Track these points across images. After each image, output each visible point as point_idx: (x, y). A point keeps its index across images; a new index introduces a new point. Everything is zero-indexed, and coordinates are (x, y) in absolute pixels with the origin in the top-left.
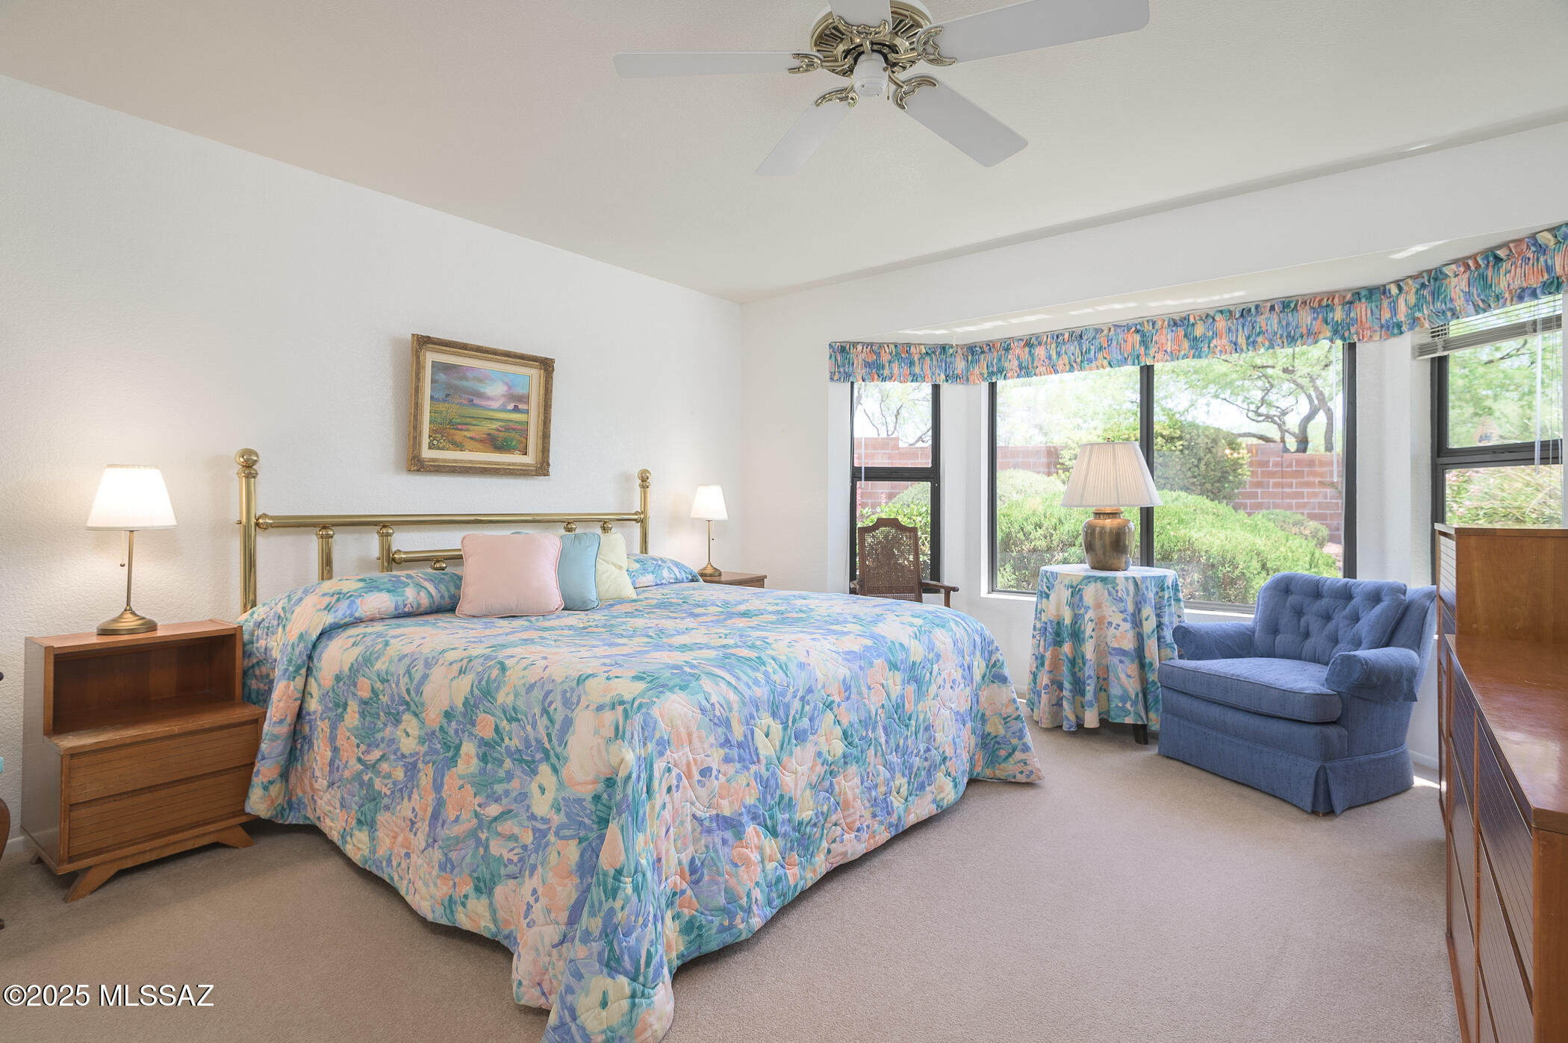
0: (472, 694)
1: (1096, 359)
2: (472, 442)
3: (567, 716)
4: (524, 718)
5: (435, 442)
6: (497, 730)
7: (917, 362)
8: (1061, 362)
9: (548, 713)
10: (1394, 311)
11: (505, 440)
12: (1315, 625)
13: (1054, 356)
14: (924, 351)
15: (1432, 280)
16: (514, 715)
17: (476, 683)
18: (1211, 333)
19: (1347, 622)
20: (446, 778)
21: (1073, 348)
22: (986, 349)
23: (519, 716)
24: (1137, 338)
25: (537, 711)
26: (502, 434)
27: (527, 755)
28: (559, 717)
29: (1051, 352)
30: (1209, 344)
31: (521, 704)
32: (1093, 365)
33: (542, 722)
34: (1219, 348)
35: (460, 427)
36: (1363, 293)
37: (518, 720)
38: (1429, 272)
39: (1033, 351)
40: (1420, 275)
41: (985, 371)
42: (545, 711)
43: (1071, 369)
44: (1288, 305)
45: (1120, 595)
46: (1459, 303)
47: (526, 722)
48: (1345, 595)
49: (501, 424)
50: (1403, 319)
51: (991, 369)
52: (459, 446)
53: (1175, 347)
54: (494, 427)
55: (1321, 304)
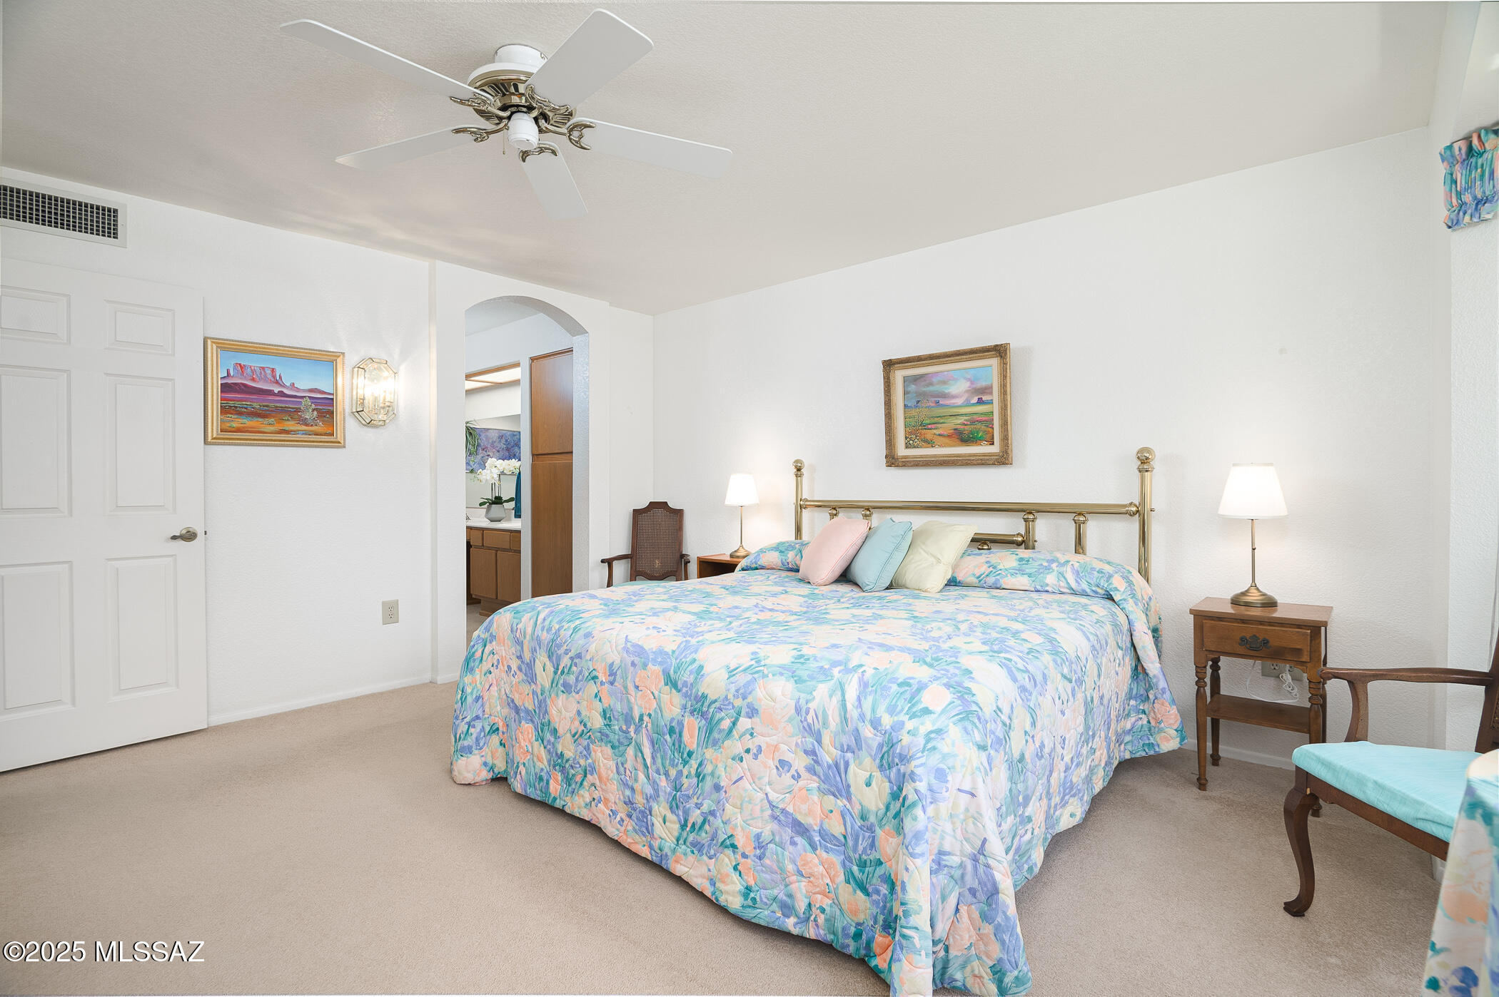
2: (941, 438)
5: (911, 442)
11: (971, 432)
26: (967, 428)
35: (930, 426)
49: (967, 418)
52: (929, 443)
54: (959, 422)
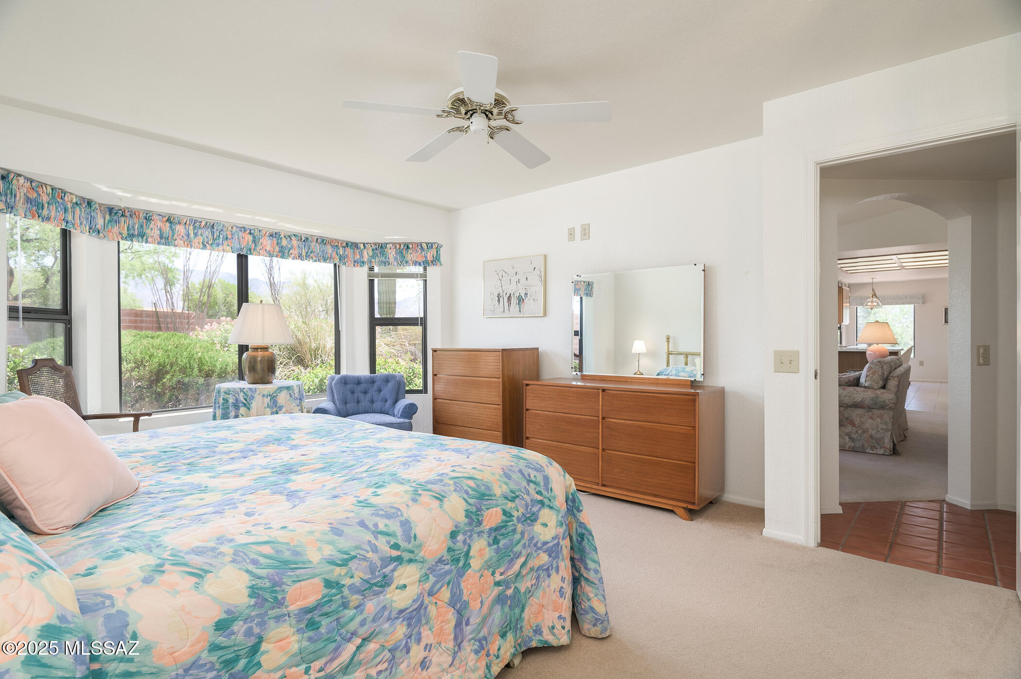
0: (470, 504)
1: (223, 244)
3: (544, 475)
4: (520, 493)
6: (505, 513)
7: (70, 210)
8: (196, 240)
9: (531, 481)
10: (362, 256)
12: (361, 396)
13: (192, 235)
14: (74, 201)
15: (381, 248)
16: (514, 495)
17: (466, 496)
18: (290, 246)
19: (377, 393)
20: (462, 585)
21: (207, 233)
22: (127, 214)
23: (517, 494)
24: (251, 238)
25: (525, 483)
27: (528, 513)
28: (540, 479)
29: (190, 231)
30: (289, 251)
31: (513, 486)
32: (220, 247)
33: (532, 487)
34: (293, 255)
36: (350, 244)
37: (518, 496)
38: (379, 244)
39: (173, 227)
40: (375, 244)
41: (125, 232)
42: (529, 481)
43: (204, 247)
44: (323, 241)
45: (296, 396)
46: (392, 260)
47: (522, 494)
48: (372, 381)
50: (366, 260)
51: (131, 232)
53: (272, 249)
55: (334, 244)
